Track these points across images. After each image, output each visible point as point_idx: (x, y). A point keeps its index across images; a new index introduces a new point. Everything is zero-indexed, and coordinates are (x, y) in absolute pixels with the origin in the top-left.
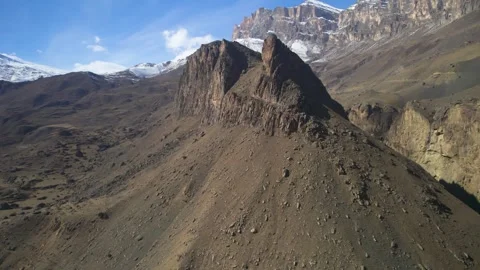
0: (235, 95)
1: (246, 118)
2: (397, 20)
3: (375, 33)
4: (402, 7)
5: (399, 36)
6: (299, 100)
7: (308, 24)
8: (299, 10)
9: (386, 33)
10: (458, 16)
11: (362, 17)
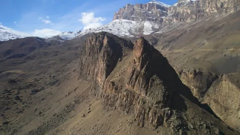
0: (113, 83)
1: (121, 105)
2: (199, 12)
3: (187, 19)
4: (201, 6)
5: (200, 20)
6: (164, 96)
7: (152, 13)
8: (148, 5)
9: (193, 19)
10: (232, 11)
11: (180, 10)
